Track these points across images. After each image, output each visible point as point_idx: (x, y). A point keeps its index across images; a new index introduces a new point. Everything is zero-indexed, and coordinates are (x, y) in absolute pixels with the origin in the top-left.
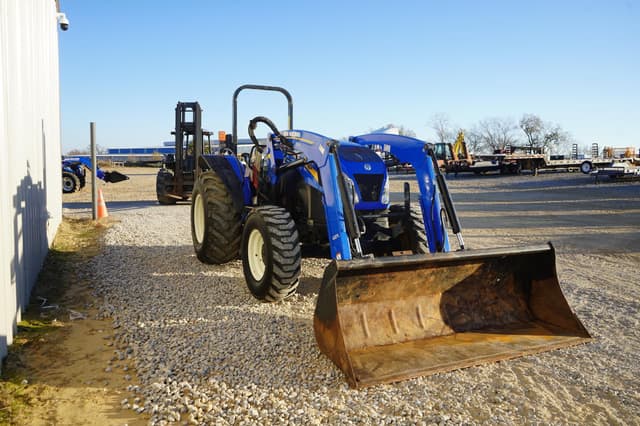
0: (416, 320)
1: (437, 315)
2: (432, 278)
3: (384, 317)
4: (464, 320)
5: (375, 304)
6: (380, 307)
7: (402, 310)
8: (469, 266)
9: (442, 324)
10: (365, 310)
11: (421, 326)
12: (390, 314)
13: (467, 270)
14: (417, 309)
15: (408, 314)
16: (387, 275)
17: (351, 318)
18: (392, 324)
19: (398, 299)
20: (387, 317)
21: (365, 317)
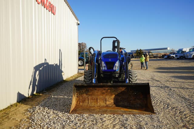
0: (105, 102)
1: (112, 101)
2: (109, 90)
3: (95, 99)
4: (121, 104)
5: (93, 96)
6: (94, 97)
7: (101, 98)
8: (121, 88)
9: (113, 104)
10: (90, 97)
11: (106, 104)
12: (97, 99)
13: (121, 89)
14: (106, 99)
15: (103, 100)
16: (94, 88)
17: (85, 99)
18: (97, 101)
19: (100, 95)
20: (96, 100)
21: (89, 99)
